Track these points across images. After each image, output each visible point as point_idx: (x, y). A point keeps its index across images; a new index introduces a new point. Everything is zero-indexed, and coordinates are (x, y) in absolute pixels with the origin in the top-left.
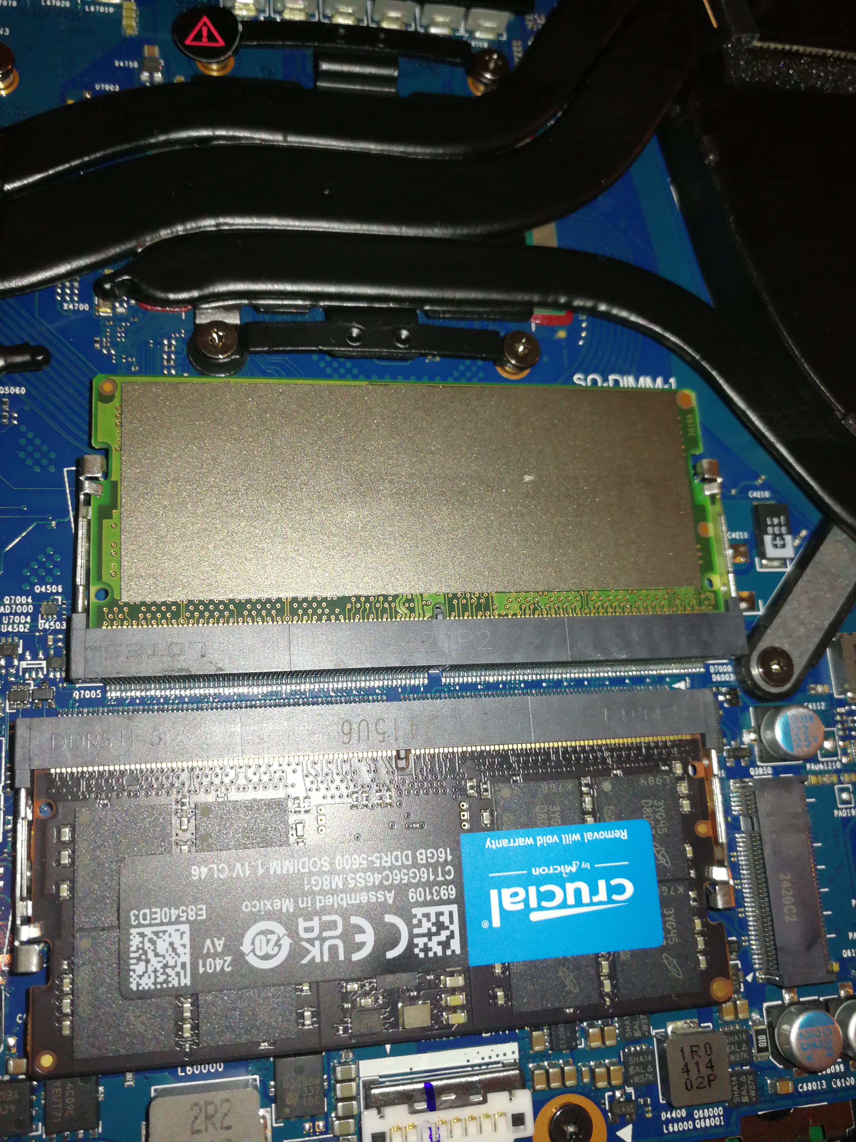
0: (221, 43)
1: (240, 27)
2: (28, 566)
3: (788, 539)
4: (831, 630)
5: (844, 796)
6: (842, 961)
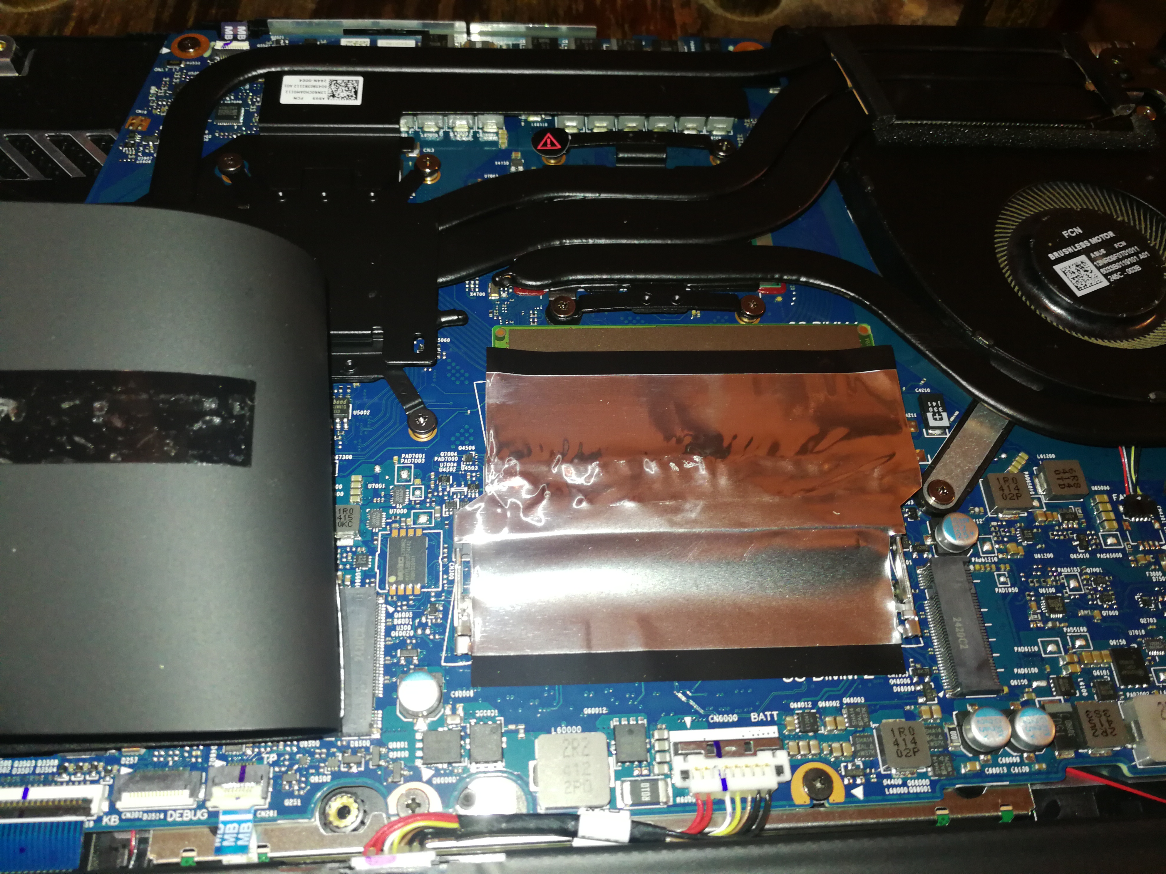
0: (559, 147)
1: (570, 137)
2: (454, 435)
3: (945, 415)
4: (980, 472)
5: (1002, 579)
6: (1010, 687)
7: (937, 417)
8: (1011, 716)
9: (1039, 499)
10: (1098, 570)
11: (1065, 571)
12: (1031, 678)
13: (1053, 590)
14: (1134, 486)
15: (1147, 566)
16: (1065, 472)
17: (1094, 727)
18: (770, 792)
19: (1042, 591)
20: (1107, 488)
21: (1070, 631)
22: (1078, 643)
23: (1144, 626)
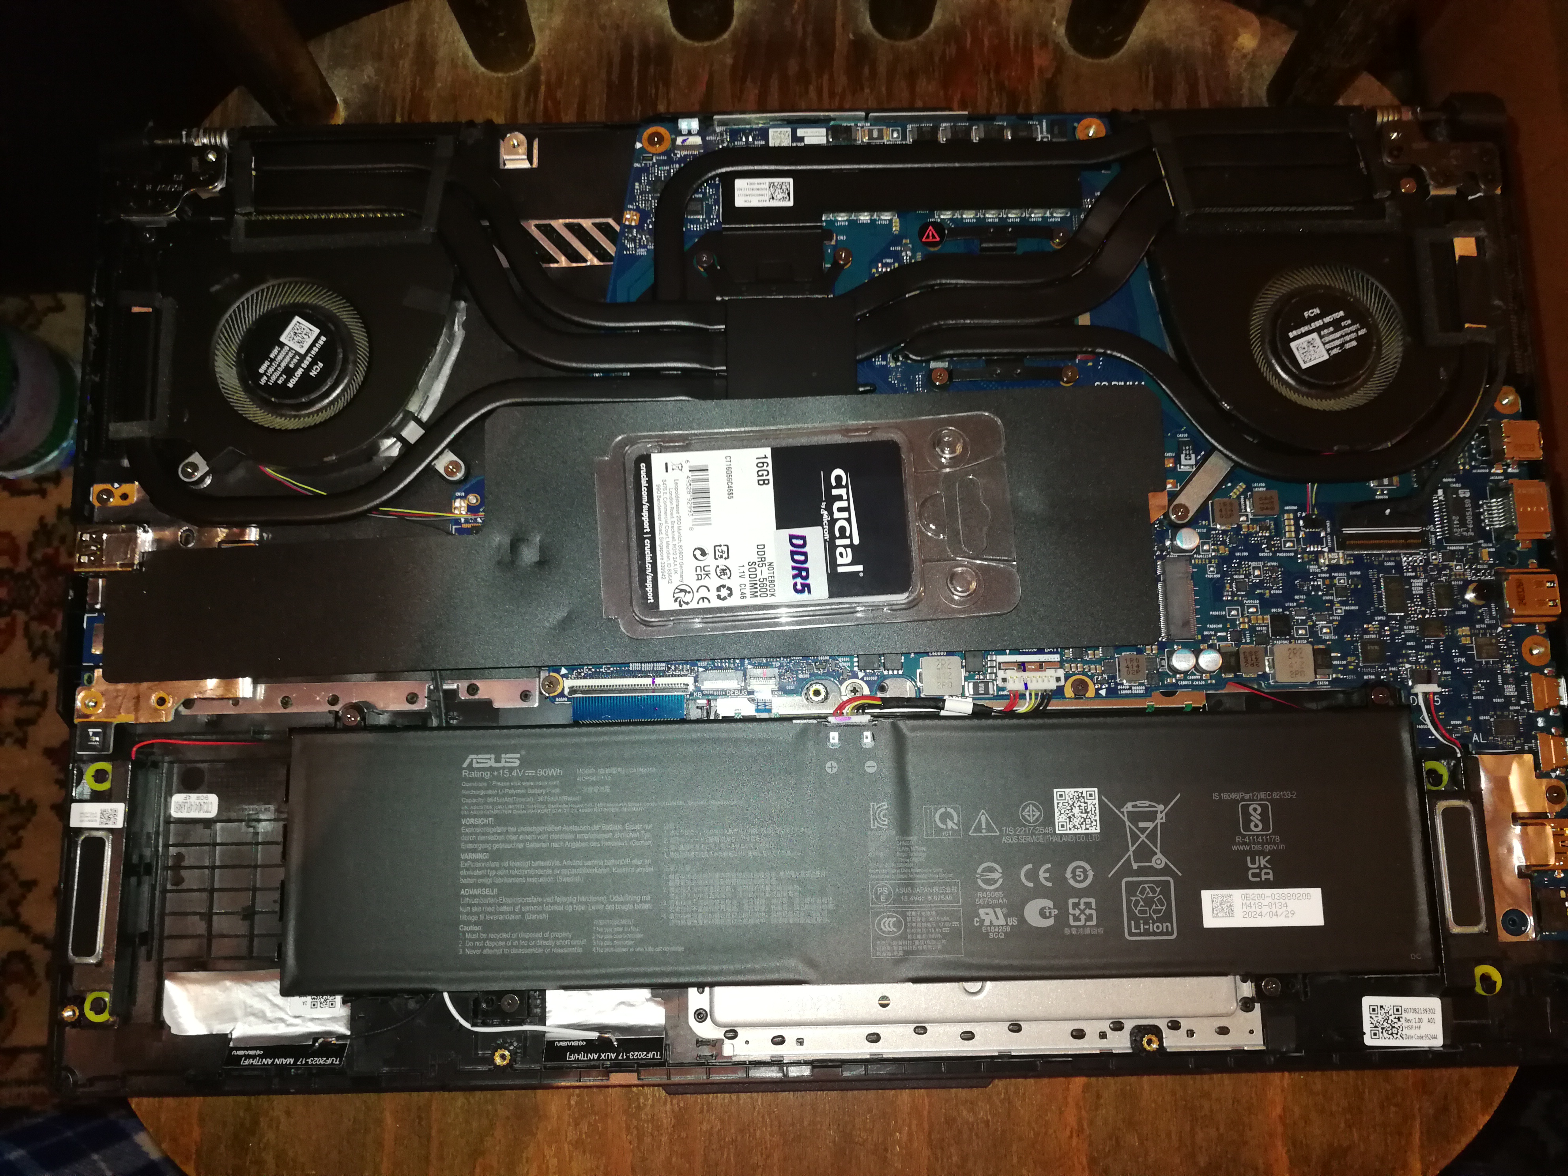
0: (938, 239)
1: (946, 230)
3: (1193, 456)
4: (1210, 497)
5: (1212, 569)
6: (1203, 636)
7: (1188, 457)
8: (1197, 653)
9: (1247, 516)
10: (1275, 564)
11: (1253, 564)
12: (1217, 630)
13: (1243, 577)
14: (1313, 507)
15: (1309, 563)
16: (1266, 499)
17: (1246, 661)
18: (1051, 691)
19: (1235, 577)
20: (1296, 508)
21: (1247, 602)
22: (1251, 610)
23: (1297, 601)
